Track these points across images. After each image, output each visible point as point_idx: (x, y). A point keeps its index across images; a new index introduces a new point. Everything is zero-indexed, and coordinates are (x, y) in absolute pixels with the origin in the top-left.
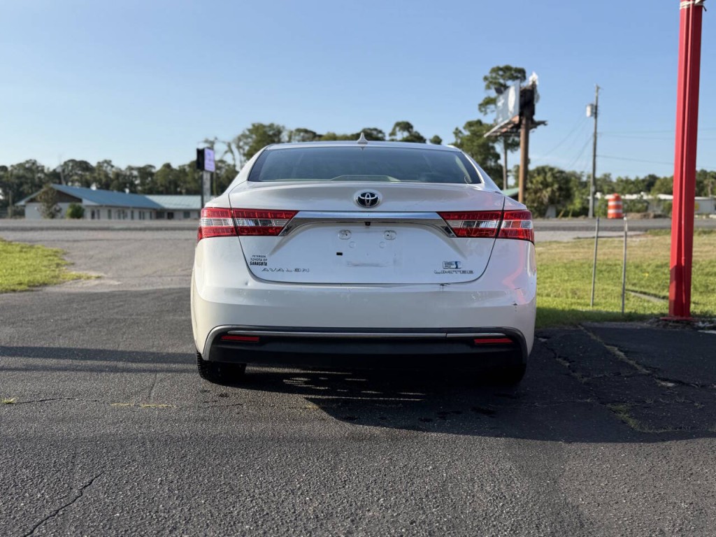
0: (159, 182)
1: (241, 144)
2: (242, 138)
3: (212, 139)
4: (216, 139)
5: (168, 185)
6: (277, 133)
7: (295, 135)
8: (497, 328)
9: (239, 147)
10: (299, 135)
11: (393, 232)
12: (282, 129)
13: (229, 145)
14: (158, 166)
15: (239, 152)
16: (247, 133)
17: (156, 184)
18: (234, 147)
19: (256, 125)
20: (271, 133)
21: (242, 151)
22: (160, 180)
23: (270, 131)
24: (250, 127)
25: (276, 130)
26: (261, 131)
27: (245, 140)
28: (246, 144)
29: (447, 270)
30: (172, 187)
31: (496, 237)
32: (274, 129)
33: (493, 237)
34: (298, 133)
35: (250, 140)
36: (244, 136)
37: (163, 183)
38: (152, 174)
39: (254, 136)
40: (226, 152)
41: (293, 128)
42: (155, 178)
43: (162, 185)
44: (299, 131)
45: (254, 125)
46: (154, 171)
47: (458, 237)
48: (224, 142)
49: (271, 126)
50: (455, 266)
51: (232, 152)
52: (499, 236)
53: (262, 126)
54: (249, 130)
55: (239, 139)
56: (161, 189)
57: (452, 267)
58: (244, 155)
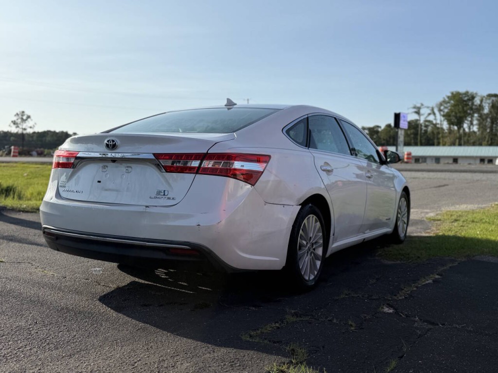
0: (382, 137)
1: (442, 108)
2: (443, 104)
3: (419, 105)
4: (422, 105)
5: (388, 139)
6: (471, 99)
7: (486, 99)
8: (185, 242)
9: (440, 110)
10: (489, 99)
11: (130, 167)
12: (474, 95)
13: (433, 109)
14: (383, 126)
15: (440, 113)
16: (447, 99)
17: (380, 138)
18: (436, 111)
19: (454, 93)
20: (466, 98)
21: (442, 113)
22: (383, 136)
23: (465, 97)
24: (450, 95)
25: (470, 96)
26: (457, 98)
27: (445, 105)
28: (446, 108)
29: (158, 196)
30: (392, 140)
31: (197, 173)
32: (468, 96)
33: (194, 173)
34: (488, 98)
35: (449, 104)
36: (444, 102)
37: (385, 138)
38: (377, 132)
39: (452, 102)
40: (429, 114)
41: (485, 94)
42: (379, 134)
43: (384, 140)
44: (490, 96)
45: (452, 93)
46: (380, 130)
47: (167, 172)
48: (428, 107)
49: (466, 93)
50: (163, 194)
51: (434, 114)
52: (200, 172)
53: (458, 94)
54: (448, 97)
55: (441, 104)
56: (383, 142)
57: (161, 194)
58: (444, 116)
